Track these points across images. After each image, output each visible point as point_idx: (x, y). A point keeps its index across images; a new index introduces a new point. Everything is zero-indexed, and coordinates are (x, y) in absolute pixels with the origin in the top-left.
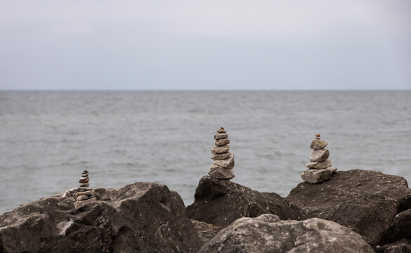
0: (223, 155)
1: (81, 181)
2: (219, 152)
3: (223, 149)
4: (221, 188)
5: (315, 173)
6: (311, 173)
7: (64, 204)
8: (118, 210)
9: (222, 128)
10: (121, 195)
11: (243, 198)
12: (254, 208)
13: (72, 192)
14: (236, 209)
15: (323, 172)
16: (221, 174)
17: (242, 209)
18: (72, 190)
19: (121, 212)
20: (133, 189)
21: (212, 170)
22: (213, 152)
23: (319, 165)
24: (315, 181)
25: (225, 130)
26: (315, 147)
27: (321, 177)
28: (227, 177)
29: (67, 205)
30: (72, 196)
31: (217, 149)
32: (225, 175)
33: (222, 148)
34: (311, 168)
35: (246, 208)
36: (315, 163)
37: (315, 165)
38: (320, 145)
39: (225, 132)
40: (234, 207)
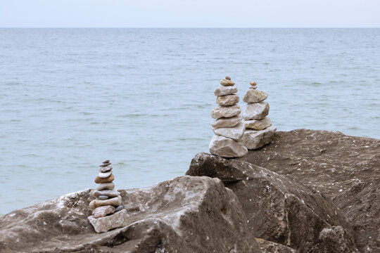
0: (233, 120)
1: (99, 180)
2: (226, 116)
3: (232, 111)
4: (231, 173)
5: (254, 135)
6: (247, 135)
7: (70, 224)
8: (179, 233)
9: (227, 78)
10: (157, 201)
11: (273, 188)
12: (293, 203)
13: (73, 199)
14: (264, 205)
15: (264, 134)
16: (231, 151)
17: (275, 206)
18: (73, 194)
19: (184, 236)
20: (176, 190)
21: (217, 144)
22: (215, 115)
23: (258, 125)
24: (254, 147)
25: (232, 81)
26: (250, 100)
27: (261, 140)
28: (239, 155)
29: (74, 224)
30: (76, 206)
31: (223, 112)
32: (236, 151)
33: (230, 109)
34: (248, 129)
35: (282, 204)
36: (253, 121)
37: (252, 124)
38: (258, 97)
39: (232, 85)
40: (260, 203)
